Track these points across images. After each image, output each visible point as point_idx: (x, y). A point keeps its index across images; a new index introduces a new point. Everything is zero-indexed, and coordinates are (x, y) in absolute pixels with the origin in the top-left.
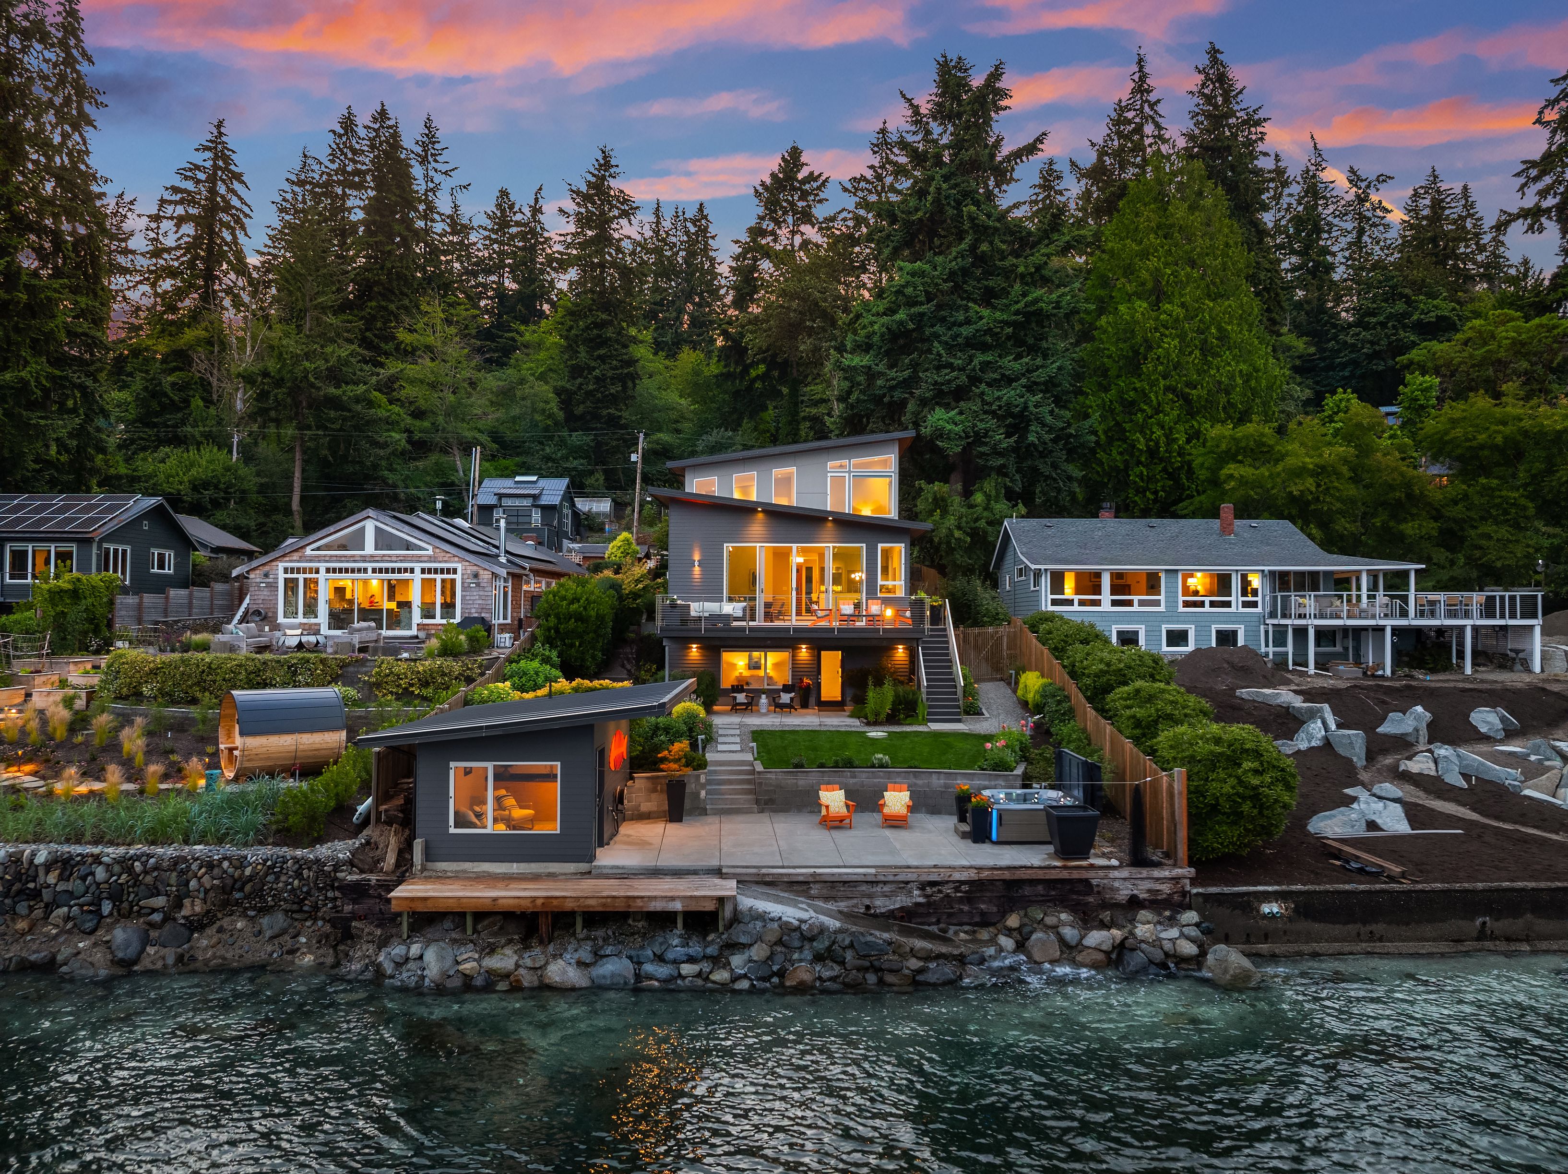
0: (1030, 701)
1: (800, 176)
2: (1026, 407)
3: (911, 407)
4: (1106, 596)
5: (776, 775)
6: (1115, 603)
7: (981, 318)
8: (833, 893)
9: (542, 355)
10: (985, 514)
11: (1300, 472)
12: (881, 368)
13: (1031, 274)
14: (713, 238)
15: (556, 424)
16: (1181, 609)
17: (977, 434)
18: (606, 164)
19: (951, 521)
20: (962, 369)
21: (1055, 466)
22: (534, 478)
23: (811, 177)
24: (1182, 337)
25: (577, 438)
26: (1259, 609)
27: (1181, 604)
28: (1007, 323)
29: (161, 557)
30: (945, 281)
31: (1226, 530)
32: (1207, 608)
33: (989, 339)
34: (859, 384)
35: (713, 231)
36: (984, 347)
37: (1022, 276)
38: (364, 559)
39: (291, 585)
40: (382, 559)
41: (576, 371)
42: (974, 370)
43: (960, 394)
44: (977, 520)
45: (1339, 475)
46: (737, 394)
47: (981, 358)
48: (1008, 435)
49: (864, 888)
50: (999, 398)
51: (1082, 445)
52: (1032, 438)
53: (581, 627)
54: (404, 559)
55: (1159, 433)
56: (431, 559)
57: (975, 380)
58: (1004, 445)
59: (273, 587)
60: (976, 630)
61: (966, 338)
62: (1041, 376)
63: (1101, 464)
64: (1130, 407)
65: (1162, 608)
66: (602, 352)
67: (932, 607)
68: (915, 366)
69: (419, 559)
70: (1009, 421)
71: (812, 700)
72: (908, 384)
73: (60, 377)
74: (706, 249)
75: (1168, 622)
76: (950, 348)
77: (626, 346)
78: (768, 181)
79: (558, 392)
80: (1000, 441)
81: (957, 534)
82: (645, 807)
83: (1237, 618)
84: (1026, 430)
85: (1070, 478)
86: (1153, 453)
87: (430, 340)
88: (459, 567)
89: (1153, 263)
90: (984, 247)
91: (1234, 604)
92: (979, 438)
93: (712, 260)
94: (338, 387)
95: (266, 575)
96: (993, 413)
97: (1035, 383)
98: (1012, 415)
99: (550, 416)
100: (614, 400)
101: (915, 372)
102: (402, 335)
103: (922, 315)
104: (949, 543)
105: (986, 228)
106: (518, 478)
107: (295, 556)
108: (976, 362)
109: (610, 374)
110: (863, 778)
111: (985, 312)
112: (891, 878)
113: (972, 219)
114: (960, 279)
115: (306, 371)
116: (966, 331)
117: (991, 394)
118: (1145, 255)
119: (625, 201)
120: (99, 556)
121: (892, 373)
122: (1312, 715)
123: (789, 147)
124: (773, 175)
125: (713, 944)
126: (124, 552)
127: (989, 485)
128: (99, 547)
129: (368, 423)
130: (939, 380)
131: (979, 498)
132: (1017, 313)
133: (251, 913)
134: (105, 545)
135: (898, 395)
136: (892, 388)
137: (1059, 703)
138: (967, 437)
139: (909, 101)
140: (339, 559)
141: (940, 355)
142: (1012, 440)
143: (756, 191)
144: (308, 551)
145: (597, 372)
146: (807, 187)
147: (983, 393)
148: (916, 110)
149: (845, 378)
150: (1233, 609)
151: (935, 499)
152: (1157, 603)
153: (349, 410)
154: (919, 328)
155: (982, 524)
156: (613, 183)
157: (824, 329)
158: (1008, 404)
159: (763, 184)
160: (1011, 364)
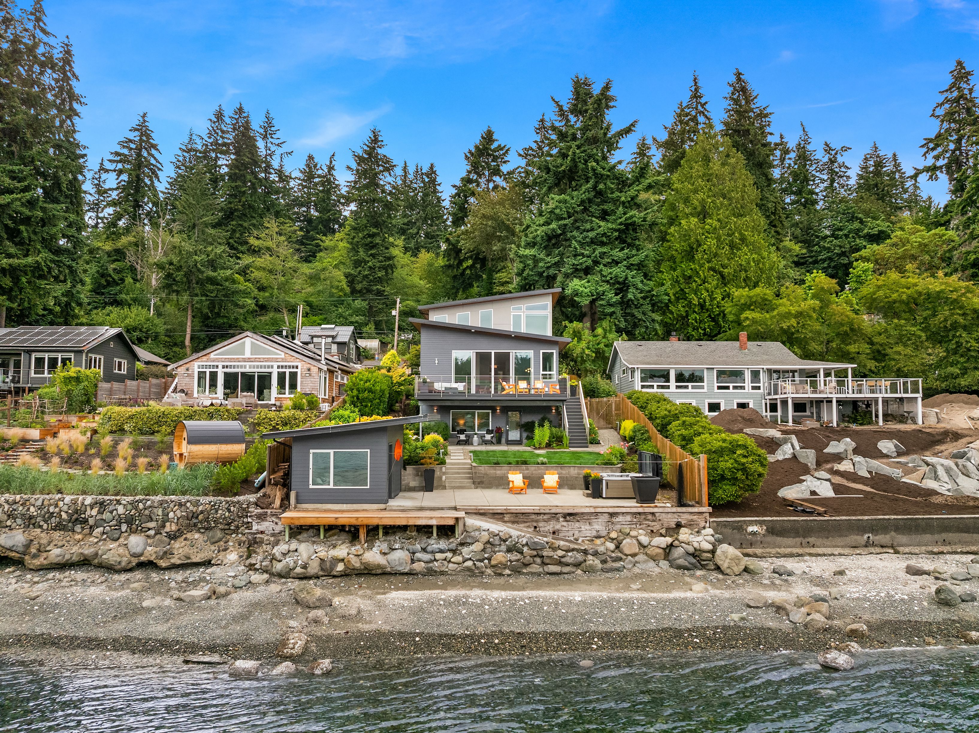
0: (627, 435)
1: (492, 147)
2: (626, 278)
3: (559, 278)
4: (673, 383)
5: (484, 469)
6: (678, 387)
7: (600, 227)
8: (516, 520)
9: (336, 254)
10: (604, 340)
11: (787, 315)
12: (542, 256)
13: (629, 202)
14: (439, 185)
15: (345, 295)
16: (716, 390)
17: (598, 294)
18: (375, 140)
19: (583, 344)
20: (589, 257)
21: (644, 313)
22: (333, 326)
23: (500, 148)
24: (718, 239)
25: (359, 303)
26: (761, 391)
27: (716, 388)
28: (616, 230)
29: (120, 364)
30: (579, 206)
31: (742, 347)
32: (731, 390)
33: (604, 239)
34: (528, 265)
35: (439, 180)
36: (603, 244)
37: (623, 203)
38: (244, 360)
39: (202, 376)
40: (255, 360)
41: (357, 263)
42: (596, 257)
43: (587, 271)
44: (598, 344)
45: (810, 317)
46: (455, 277)
47: (600, 250)
48: (616, 294)
49: (533, 517)
50: (611, 273)
51: (661, 302)
52: (630, 296)
53: (371, 396)
54: (268, 360)
55: (705, 294)
56: (283, 360)
57: (596, 263)
58: (614, 300)
59: (191, 376)
60: (597, 400)
61: (592, 239)
62: (635, 260)
63: (672, 313)
64: (688, 279)
65: (705, 390)
66: (373, 252)
67: (572, 386)
68: (561, 255)
69: (276, 360)
70: (617, 286)
71: (503, 440)
72: (557, 265)
73: (58, 261)
74: (435, 191)
75: (709, 398)
76: (582, 244)
77: (387, 248)
78: (473, 150)
79: (347, 276)
80: (611, 298)
81: (587, 351)
82: (413, 484)
83: (748, 395)
84: (627, 291)
85: (653, 320)
86: (702, 306)
87: (270, 244)
88: (299, 364)
89: (700, 196)
90: (601, 186)
91: (746, 388)
92: (599, 296)
93: (439, 199)
94: (215, 270)
95: (187, 370)
96: (608, 282)
97: (632, 265)
98: (619, 283)
99: (342, 290)
100: (380, 280)
101: (562, 258)
102: (252, 241)
103: (565, 225)
104: (582, 357)
105: (602, 175)
106: (323, 326)
107: (205, 358)
108: (597, 252)
109: (378, 265)
110: (532, 469)
111: (602, 223)
112: (548, 511)
113: (594, 170)
114: (587, 205)
115: (196, 262)
116: (591, 234)
117: (606, 271)
118: (696, 191)
119: (387, 162)
120: (86, 361)
121: (548, 259)
122: (785, 441)
123: (485, 130)
124: (477, 147)
125: (453, 542)
126: (100, 359)
127: (605, 324)
128: (87, 356)
129: (233, 292)
130: (576, 263)
131: (599, 331)
132: (621, 224)
133: (202, 531)
134: (90, 355)
135: (552, 272)
136: (548, 268)
137: (643, 434)
138: (593, 295)
139: (557, 102)
140: (230, 360)
141: (576, 248)
142: (618, 297)
143: (466, 156)
144: (212, 356)
145: (370, 264)
146: (497, 153)
147: (601, 270)
148: (561, 109)
149: (521, 262)
150: (746, 390)
151: (574, 332)
152: (702, 387)
153: (221, 285)
154: (564, 233)
155: (602, 346)
156: (379, 151)
157: (507, 237)
158: (616, 276)
159: (470, 152)
160: (617, 254)
